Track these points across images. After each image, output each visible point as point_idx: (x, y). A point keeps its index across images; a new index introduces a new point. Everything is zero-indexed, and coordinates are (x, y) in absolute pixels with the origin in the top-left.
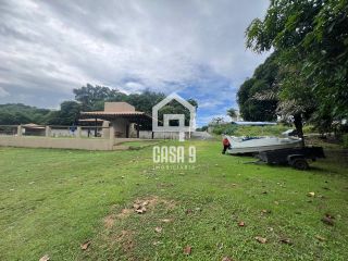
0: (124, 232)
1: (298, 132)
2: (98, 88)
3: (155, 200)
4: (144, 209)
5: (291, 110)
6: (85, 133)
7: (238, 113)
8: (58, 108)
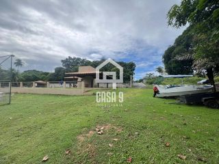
0: (90, 145)
1: (211, 81)
2: (75, 58)
3: (109, 126)
4: (102, 131)
5: (204, 65)
6: (68, 85)
7: (164, 70)
8: (54, 71)
